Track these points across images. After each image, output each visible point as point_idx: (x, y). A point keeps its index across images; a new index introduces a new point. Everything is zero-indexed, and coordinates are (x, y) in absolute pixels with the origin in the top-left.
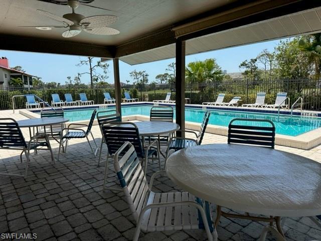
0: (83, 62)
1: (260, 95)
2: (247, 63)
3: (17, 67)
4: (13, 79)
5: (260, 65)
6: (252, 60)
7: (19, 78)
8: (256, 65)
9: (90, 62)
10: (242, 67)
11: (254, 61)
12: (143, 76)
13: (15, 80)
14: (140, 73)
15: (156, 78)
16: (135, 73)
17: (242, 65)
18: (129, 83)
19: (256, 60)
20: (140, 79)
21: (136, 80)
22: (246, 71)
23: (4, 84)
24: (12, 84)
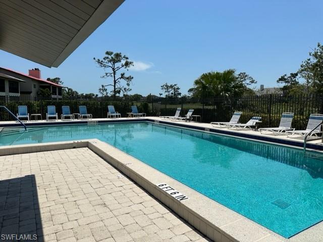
0: (108, 74)
1: (287, 117)
2: (286, 77)
3: (56, 78)
4: (41, 89)
5: (301, 81)
6: (292, 74)
7: (47, 89)
8: (297, 80)
9: (114, 74)
10: (280, 82)
11: (294, 75)
12: (174, 89)
13: (44, 90)
14: (171, 87)
15: (188, 92)
16: (166, 86)
17: (280, 80)
18: (162, 96)
19: (296, 75)
20: (171, 92)
21: (167, 93)
22: (284, 87)
23: (32, 94)
24: (40, 94)
